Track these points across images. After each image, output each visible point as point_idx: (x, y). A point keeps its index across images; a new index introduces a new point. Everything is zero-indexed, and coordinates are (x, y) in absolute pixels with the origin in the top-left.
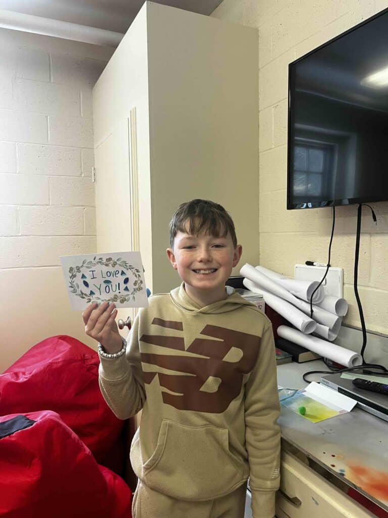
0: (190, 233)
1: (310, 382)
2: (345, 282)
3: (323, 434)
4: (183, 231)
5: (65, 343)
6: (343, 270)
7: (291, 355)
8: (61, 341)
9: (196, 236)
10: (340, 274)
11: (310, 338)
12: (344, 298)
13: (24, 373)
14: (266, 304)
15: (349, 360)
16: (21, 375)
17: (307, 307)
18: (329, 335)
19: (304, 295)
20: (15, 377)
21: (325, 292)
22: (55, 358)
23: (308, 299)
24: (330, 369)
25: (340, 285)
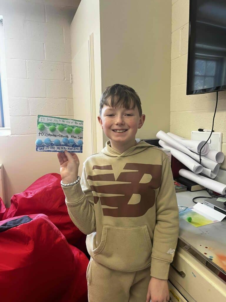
0: (111, 106)
1: (196, 203)
2: (223, 141)
3: (201, 234)
4: (107, 104)
5: (54, 177)
6: (222, 134)
7: (186, 187)
8: (52, 176)
9: (114, 108)
10: (220, 136)
11: (199, 176)
12: (222, 152)
13: (31, 193)
14: (172, 156)
15: (223, 190)
16: (29, 194)
17: (197, 157)
18: (211, 175)
19: (196, 149)
20: (26, 195)
21: (210, 148)
22: (48, 185)
23: (198, 152)
24: (211, 195)
25: (219, 144)
